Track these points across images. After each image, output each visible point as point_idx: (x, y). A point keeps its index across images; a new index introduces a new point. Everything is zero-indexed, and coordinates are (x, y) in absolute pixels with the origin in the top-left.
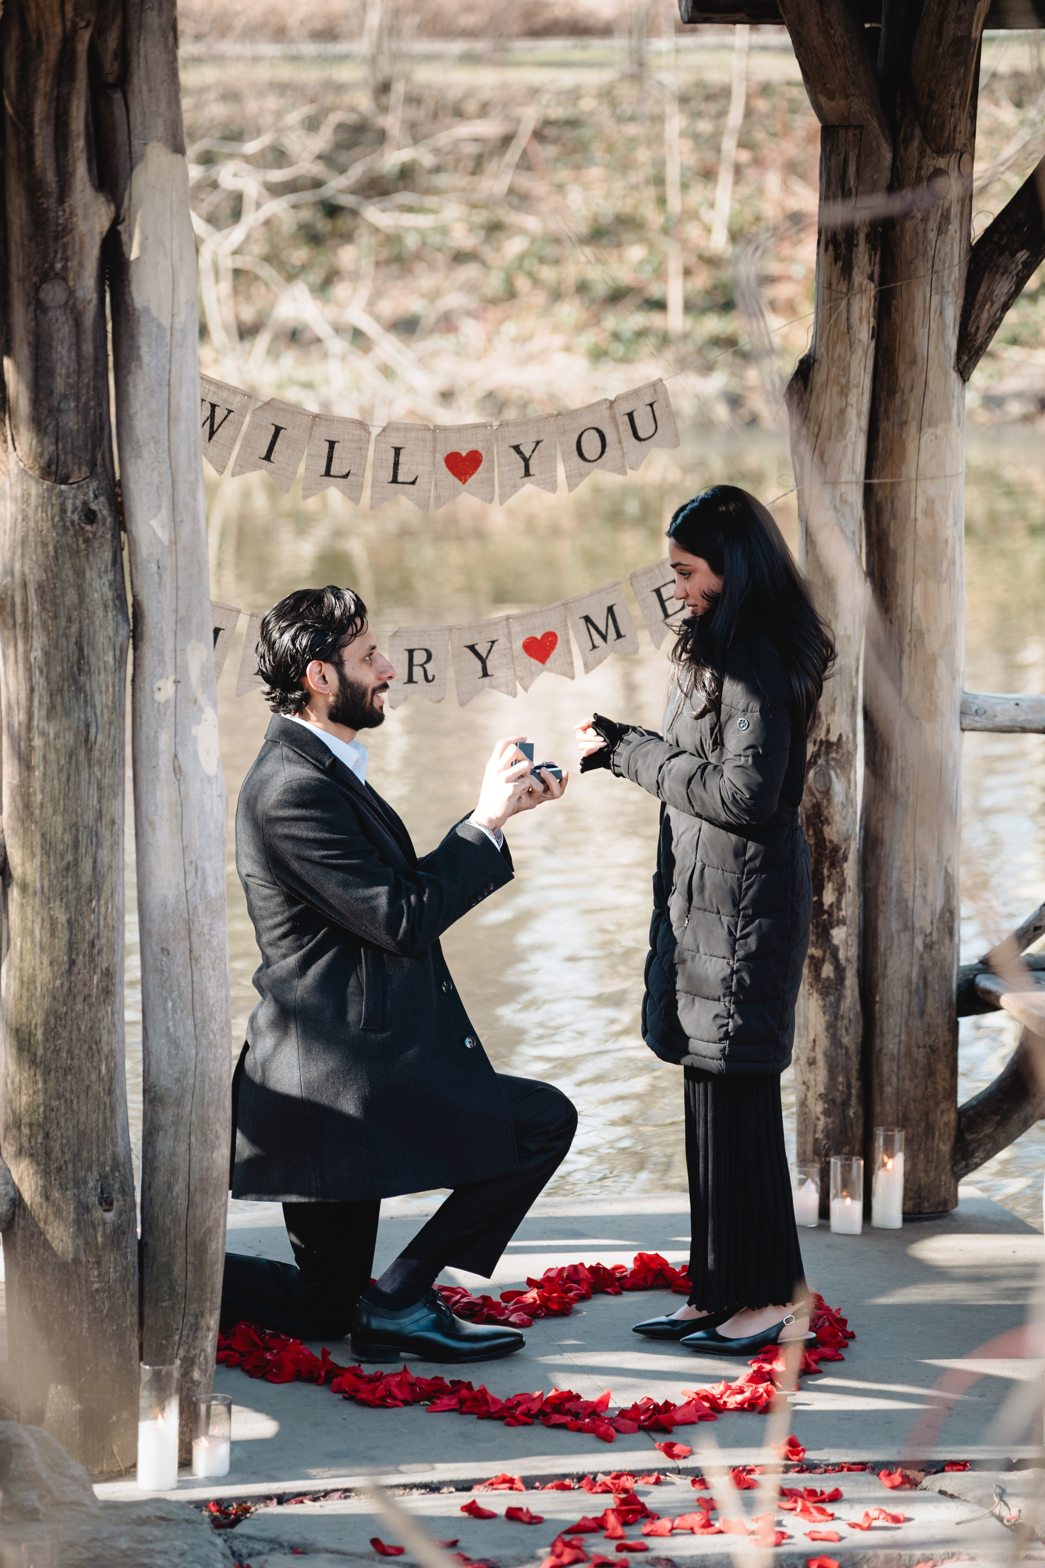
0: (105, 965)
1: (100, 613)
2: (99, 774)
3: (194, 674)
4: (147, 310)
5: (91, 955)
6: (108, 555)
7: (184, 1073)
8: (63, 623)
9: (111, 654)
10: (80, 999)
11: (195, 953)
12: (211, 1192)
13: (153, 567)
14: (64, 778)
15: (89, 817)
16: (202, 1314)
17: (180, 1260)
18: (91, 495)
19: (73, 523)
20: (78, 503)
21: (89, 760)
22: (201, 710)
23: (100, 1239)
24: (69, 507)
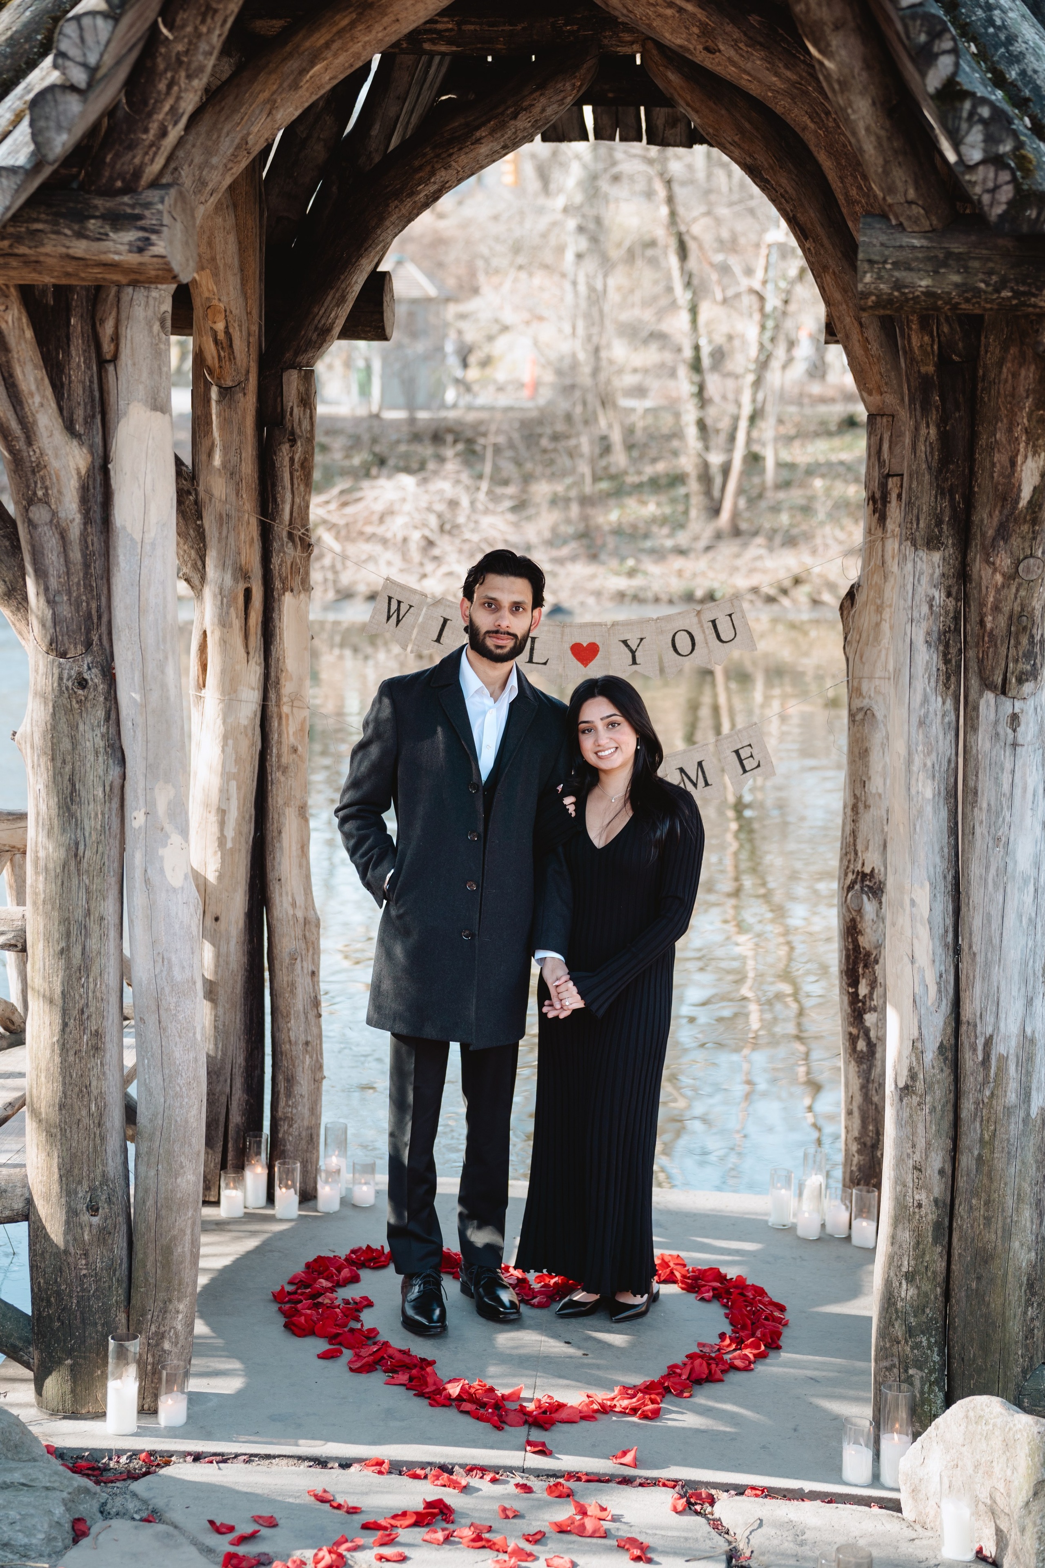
0: (94, 1028)
1: (91, 757)
2: (87, 881)
3: (161, 808)
4: (124, 528)
5: (81, 1020)
6: (101, 714)
7: (155, 1115)
8: (59, 764)
9: (101, 790)
10: (72, 1052)
11: (163, 1024)
12: (175, 1208)
13: (130, 724)
14: (59, 883)
15: (79, 914)
16: (170, 1301)
17: (151, 1258)
18: (86, 667)
19: (67, 688)
20: (73, 673)
21: (78, 870)
22: (168, 836)
23: (86, 1237)
24: (65, 676)
